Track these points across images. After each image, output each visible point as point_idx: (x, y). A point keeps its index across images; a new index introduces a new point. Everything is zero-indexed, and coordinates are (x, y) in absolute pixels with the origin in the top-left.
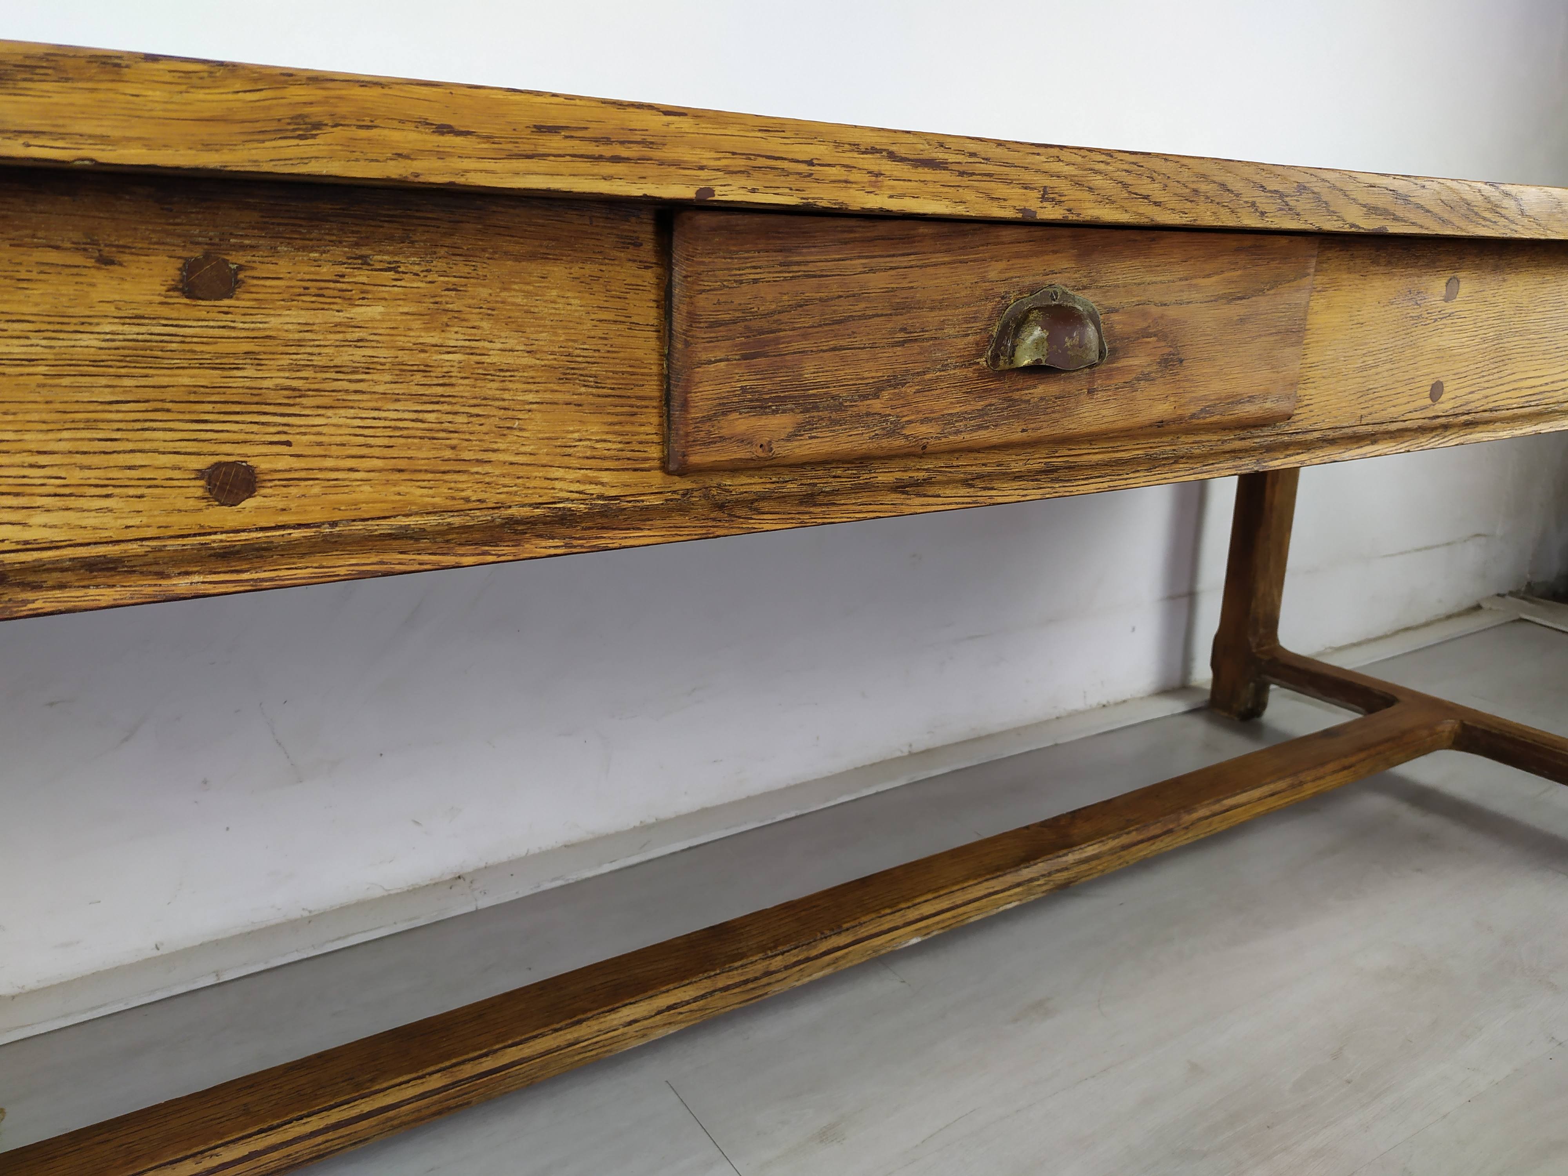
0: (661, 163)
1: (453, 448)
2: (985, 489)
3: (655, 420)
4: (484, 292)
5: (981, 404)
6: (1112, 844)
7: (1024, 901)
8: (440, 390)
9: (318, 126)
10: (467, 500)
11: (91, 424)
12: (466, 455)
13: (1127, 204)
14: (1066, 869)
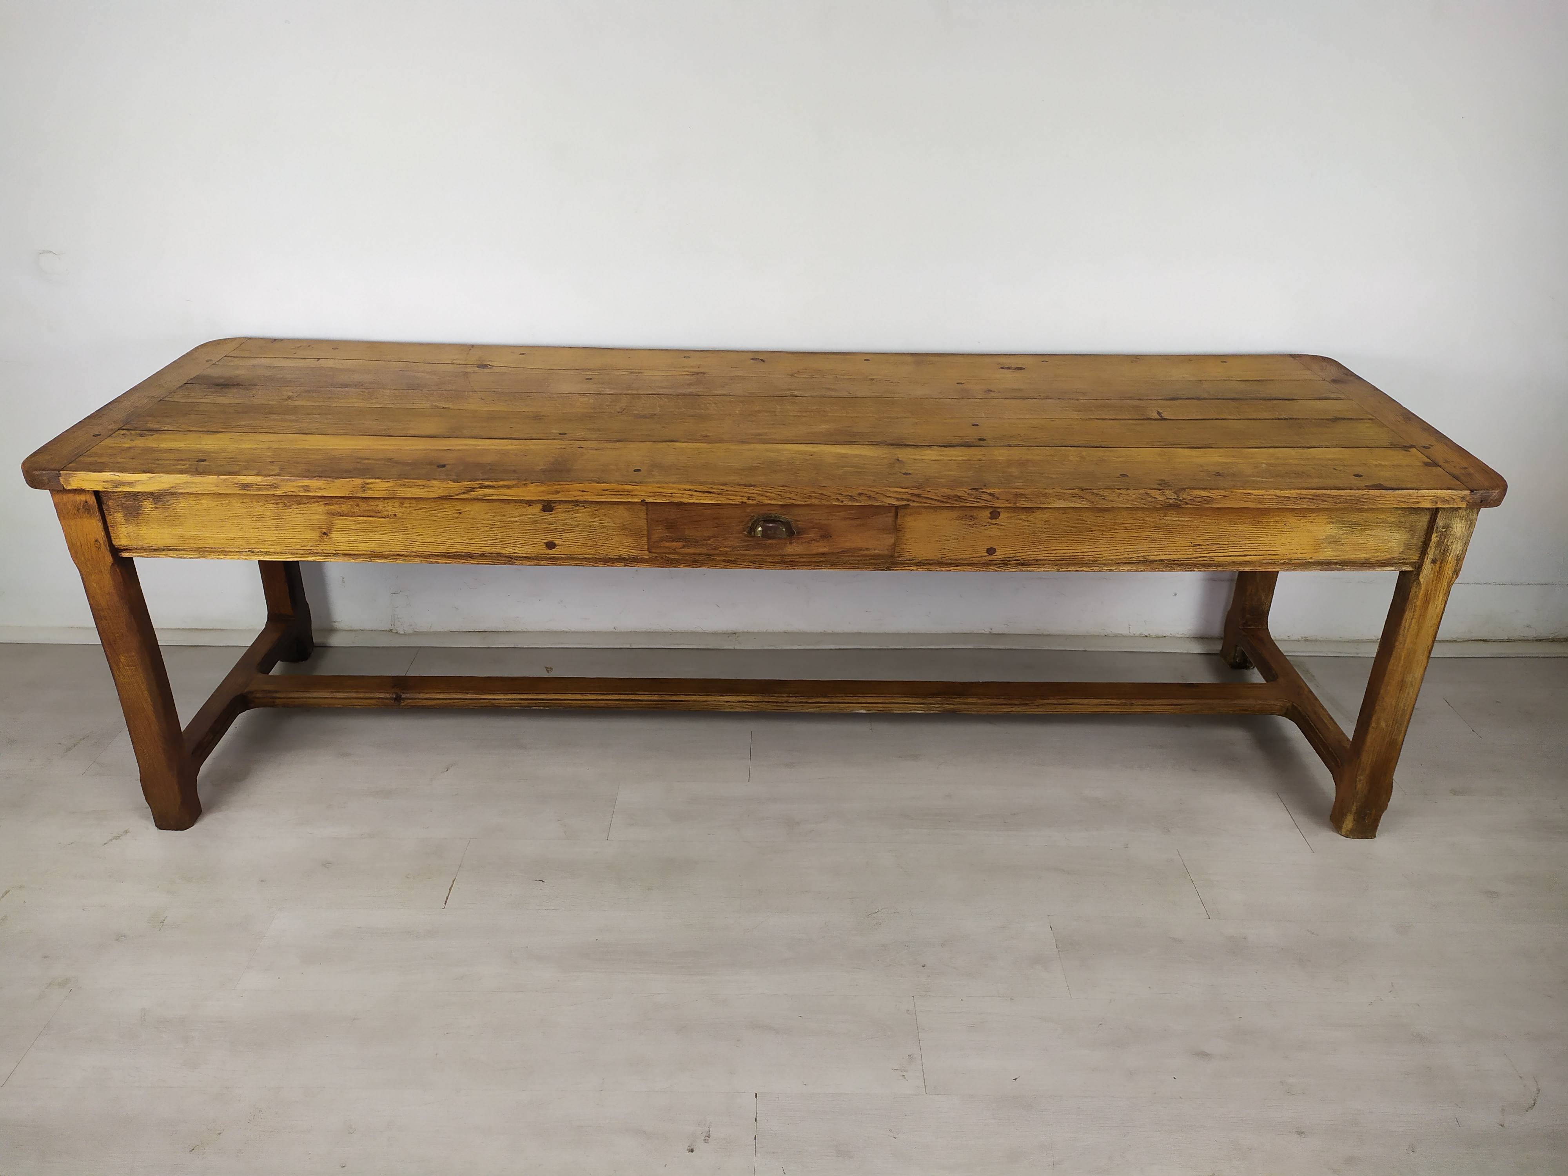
0: (632, 495)
1: (596, 542)
2: (759, 564)
3: (646, 539)
4: (603, 511)
5: (746, 544)
6: (985, 700)
7: (927, 712)
8: (593, 530)
9: (559, 492)
10: (599, 553)
11: (526, 533)
12: (599, 544)
13: (781, 500)
14: (953, 704)
